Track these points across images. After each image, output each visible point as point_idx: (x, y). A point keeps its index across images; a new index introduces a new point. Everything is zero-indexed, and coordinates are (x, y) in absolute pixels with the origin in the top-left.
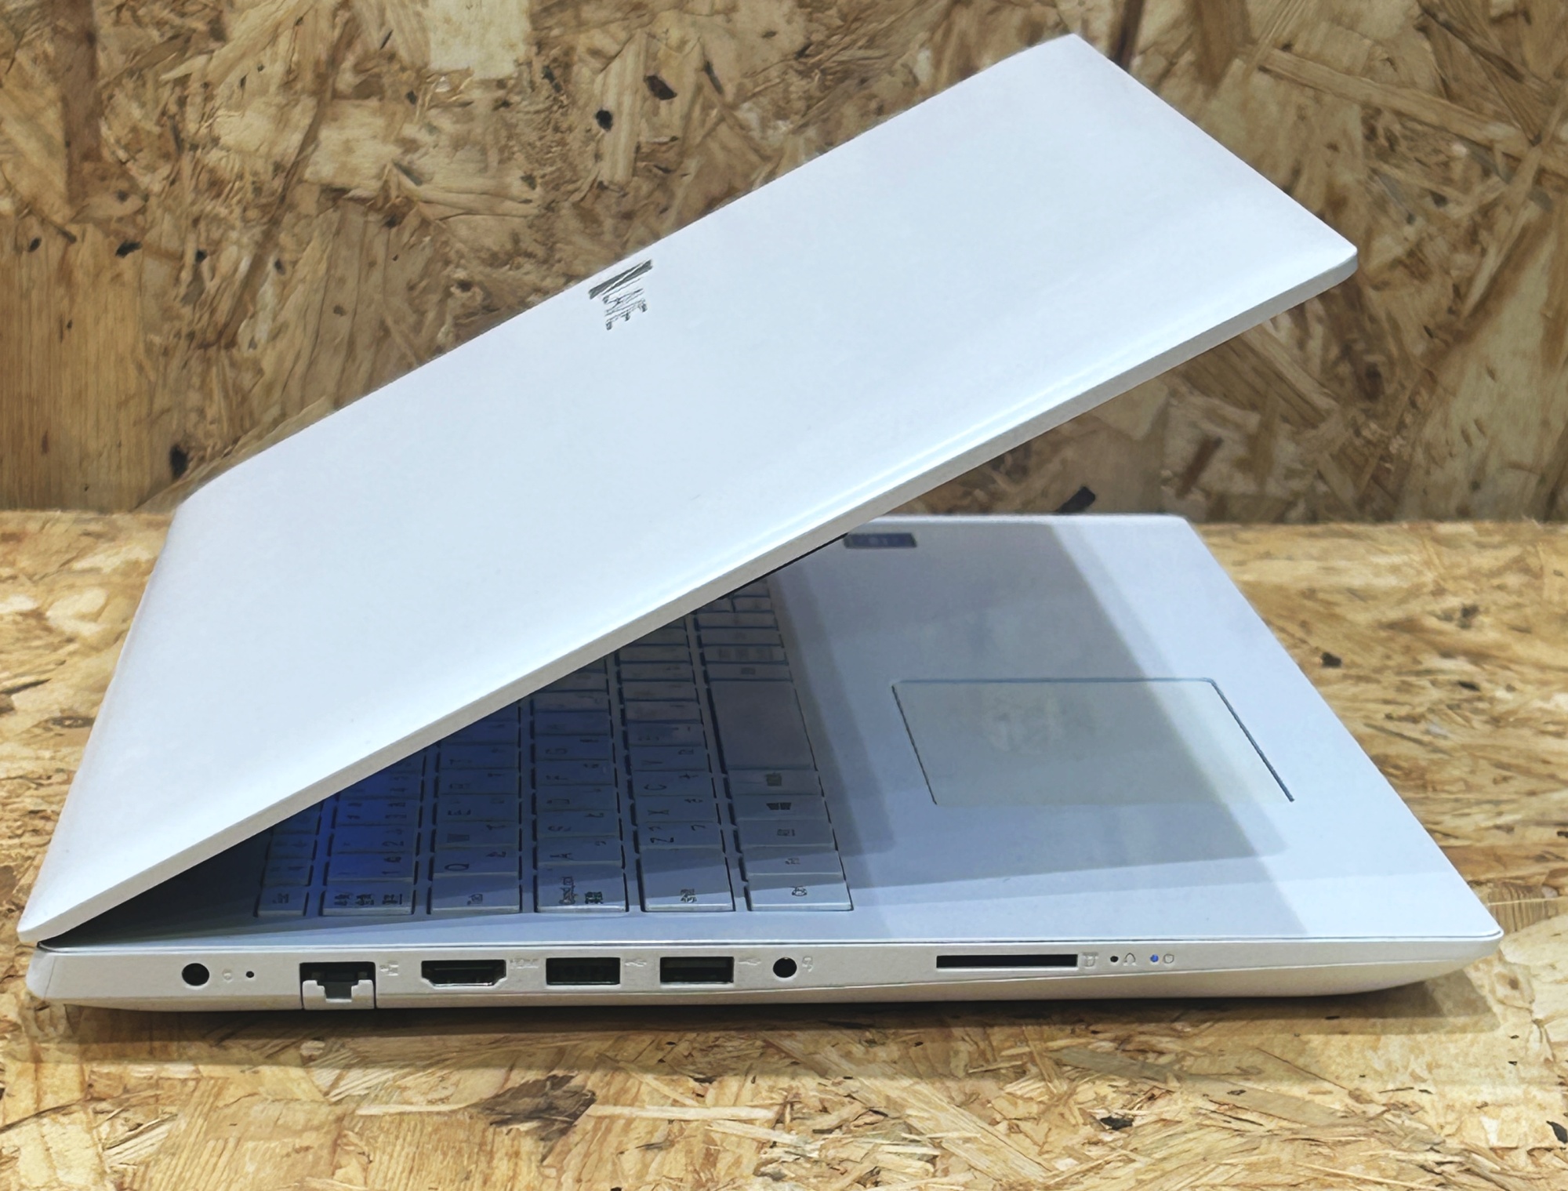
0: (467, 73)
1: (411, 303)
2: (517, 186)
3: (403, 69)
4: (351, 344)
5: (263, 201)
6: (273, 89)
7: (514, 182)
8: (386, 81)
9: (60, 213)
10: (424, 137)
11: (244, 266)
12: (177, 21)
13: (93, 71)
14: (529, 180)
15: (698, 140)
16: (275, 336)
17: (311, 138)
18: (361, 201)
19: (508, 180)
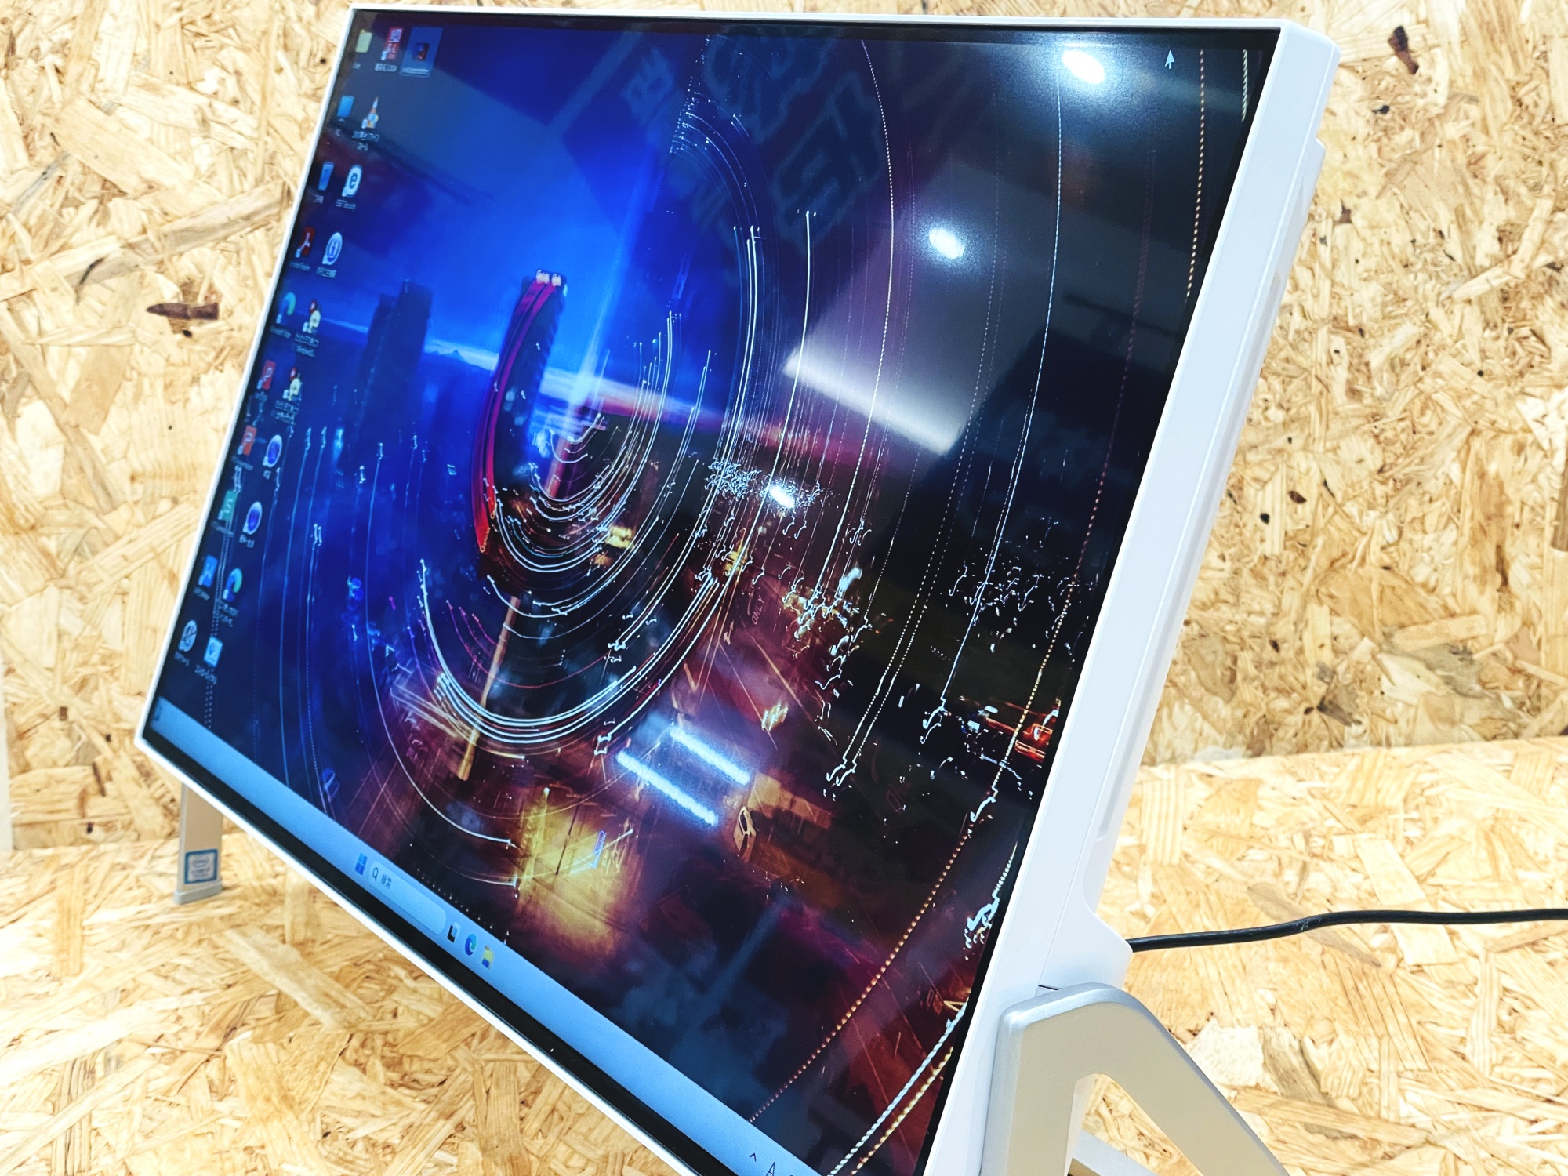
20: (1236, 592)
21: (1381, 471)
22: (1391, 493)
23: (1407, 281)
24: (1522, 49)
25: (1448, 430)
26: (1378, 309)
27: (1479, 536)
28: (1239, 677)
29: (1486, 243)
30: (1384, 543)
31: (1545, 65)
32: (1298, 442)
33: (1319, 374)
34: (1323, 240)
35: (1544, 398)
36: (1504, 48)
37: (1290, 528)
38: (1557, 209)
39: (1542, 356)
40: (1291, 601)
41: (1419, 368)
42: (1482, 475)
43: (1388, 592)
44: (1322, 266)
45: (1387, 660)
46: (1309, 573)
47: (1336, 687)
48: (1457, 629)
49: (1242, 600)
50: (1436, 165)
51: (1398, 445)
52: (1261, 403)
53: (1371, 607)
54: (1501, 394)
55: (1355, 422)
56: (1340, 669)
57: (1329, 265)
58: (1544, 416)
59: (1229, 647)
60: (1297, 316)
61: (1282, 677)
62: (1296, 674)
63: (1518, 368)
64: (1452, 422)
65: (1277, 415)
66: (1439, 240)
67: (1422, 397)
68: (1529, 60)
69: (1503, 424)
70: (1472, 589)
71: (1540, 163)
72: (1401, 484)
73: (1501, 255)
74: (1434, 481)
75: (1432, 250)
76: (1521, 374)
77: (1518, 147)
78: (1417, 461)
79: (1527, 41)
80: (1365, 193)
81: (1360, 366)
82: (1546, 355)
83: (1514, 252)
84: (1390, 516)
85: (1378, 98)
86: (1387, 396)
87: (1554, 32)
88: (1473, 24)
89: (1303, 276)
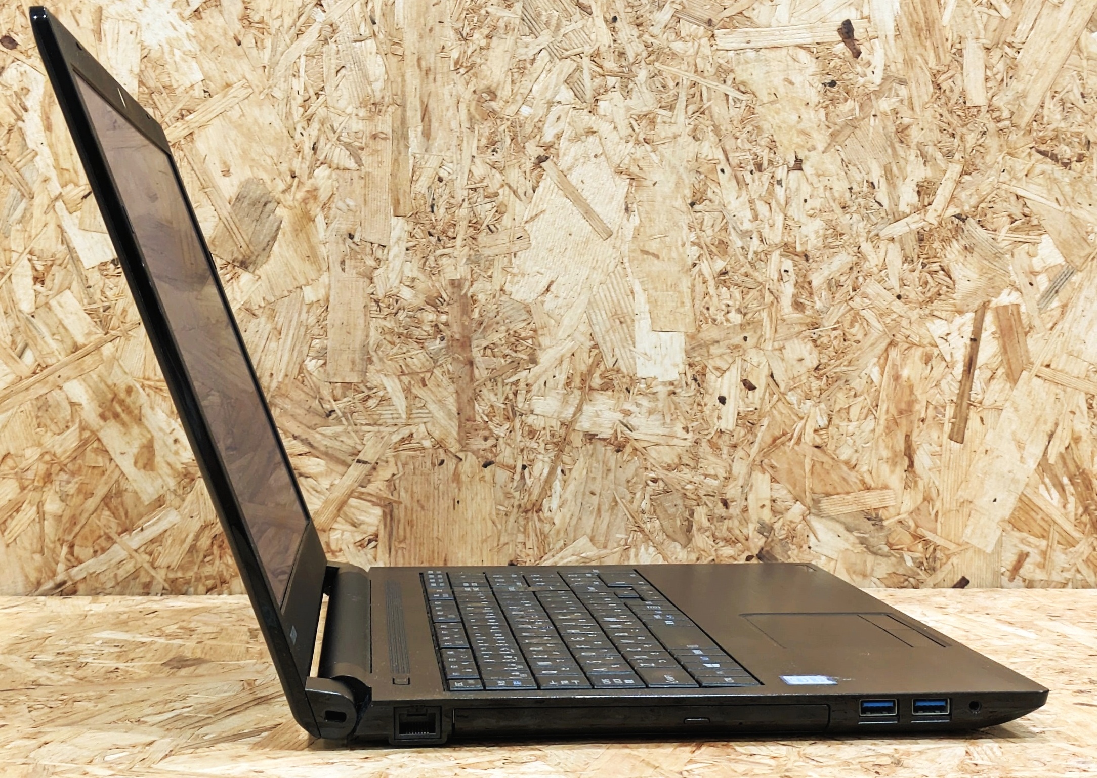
0: (655, 378)
1: (628, 489)
2: (681, 433)
3: (624, 377)
4: (599, 510)
5: (555, 440)
6: (560, 386)
7: (679, 430)
8: (615, 383)
9: (454, 447)
10: (633, 408)
11: (546, 471)
12: (514, 354)
13: (472, 379)
14: (686, 429)
15: (768, 409)
16: (560, 507)
17: (579, 409)
18: (604, 440)
19: (676, 429)
20: (696, 458)
21: (817, 369)
22: (824, 387)
23: (845, 219)
24: (943, 45)
25: (871, 339)
26: (821, 239)
27: (893, 427)
28: (694, 528)
29: (908, 196)
30: (817, 427)
31: (960, 59)
32: (751, 341)
33: (771, 287)
34: (779, 182)
35: (949, 321)
36: (928, 44)
37: (742, 409)
38: (964, 173)
39: (948, 287)
40: (740, 469)
41: (850, 289)
42: (897, 378)
43: (818, 466)
44: (778, 203)
45: (815, 522)
46: (756, 445)
47: (772, 540)
48: (871, 500)
49: (700, 465)
50: (871, 129)
51: (831, 349)
52: (724, 307)
53: (805, 477)
54: (914, 315)
55: (797, 328)
56: (777, 526)
57: (783, 202)
58: (948, 334)
59: (687, 502)
60: (756, 240)
61: (729, 530)
62: (741, 527)
63: (929, 295)
64: (874, 335)
65: (736, 318)
66: (870, 189)
67: (852, 312)
68: (947, 55)
69: (916, 339)
70: (885, 468)
71: (953, 135)
72: (833, 381)
73: (920, 205)
74: (858, 380)
75: (865, 197)
76: (931, 300)
77: (936, 122)
78: (846, 363)
79: (947, 40)
80: (814, 148)
81: (804, 285)
82: (952, 286)
83: (930, 204)
84: (822, 406)
85: (828, 74)
86: (825, 310)
87: (968, 35)
88: (905, 23)
89: (762, 209)
